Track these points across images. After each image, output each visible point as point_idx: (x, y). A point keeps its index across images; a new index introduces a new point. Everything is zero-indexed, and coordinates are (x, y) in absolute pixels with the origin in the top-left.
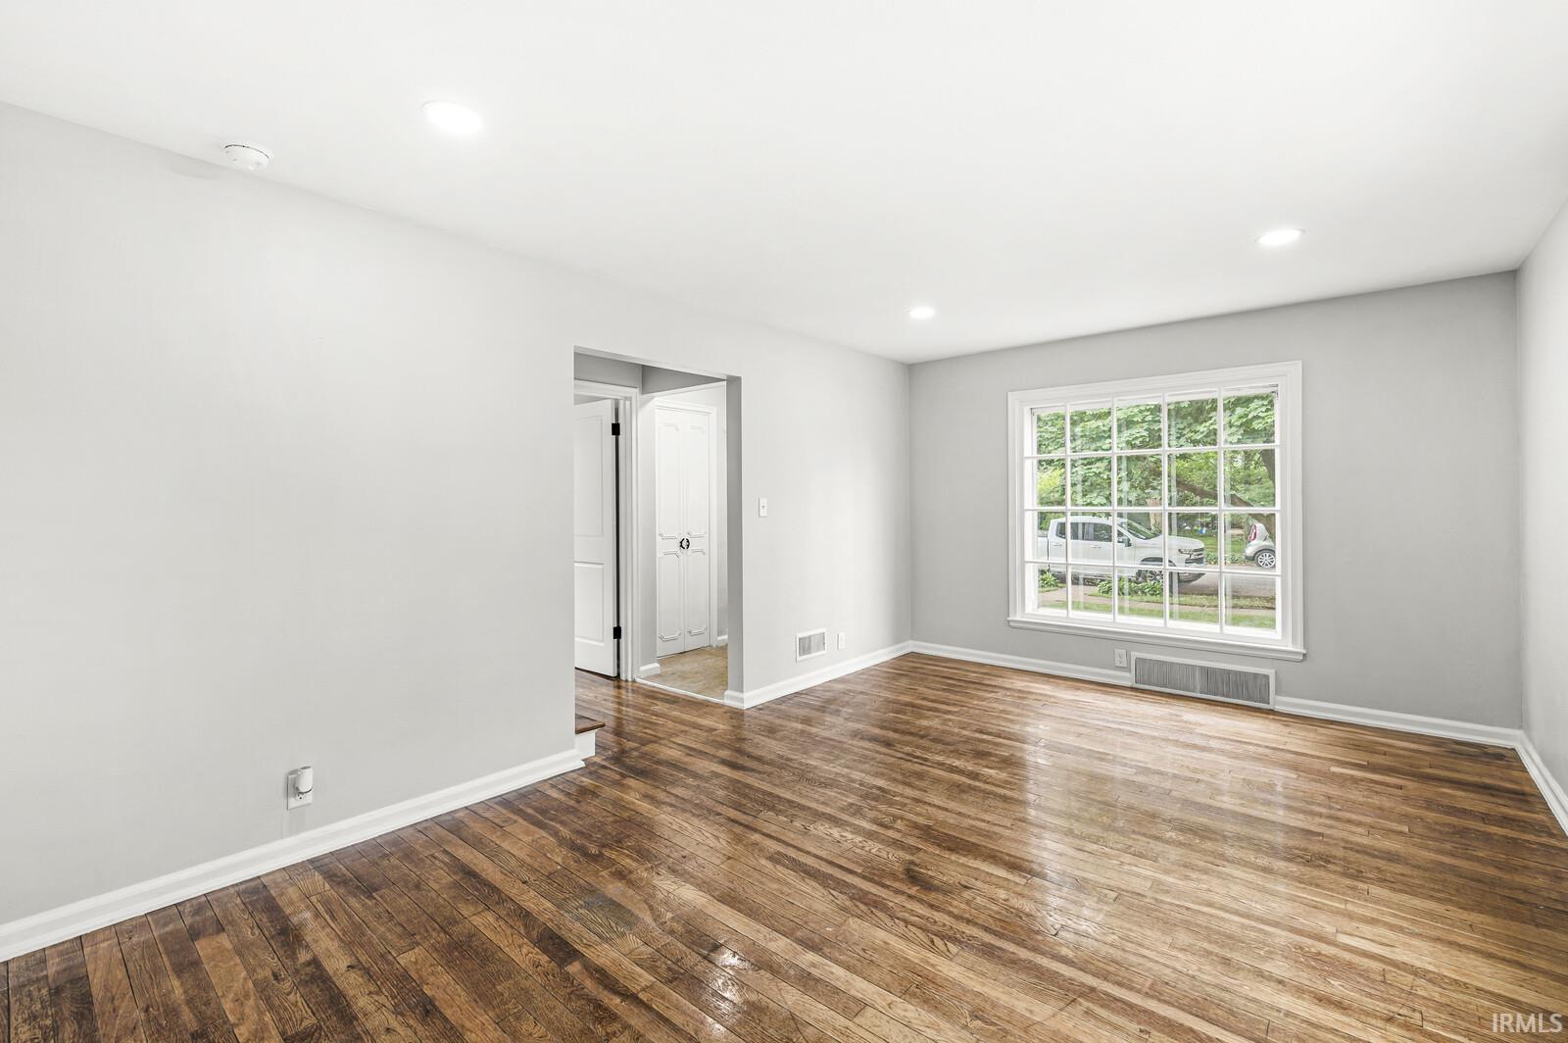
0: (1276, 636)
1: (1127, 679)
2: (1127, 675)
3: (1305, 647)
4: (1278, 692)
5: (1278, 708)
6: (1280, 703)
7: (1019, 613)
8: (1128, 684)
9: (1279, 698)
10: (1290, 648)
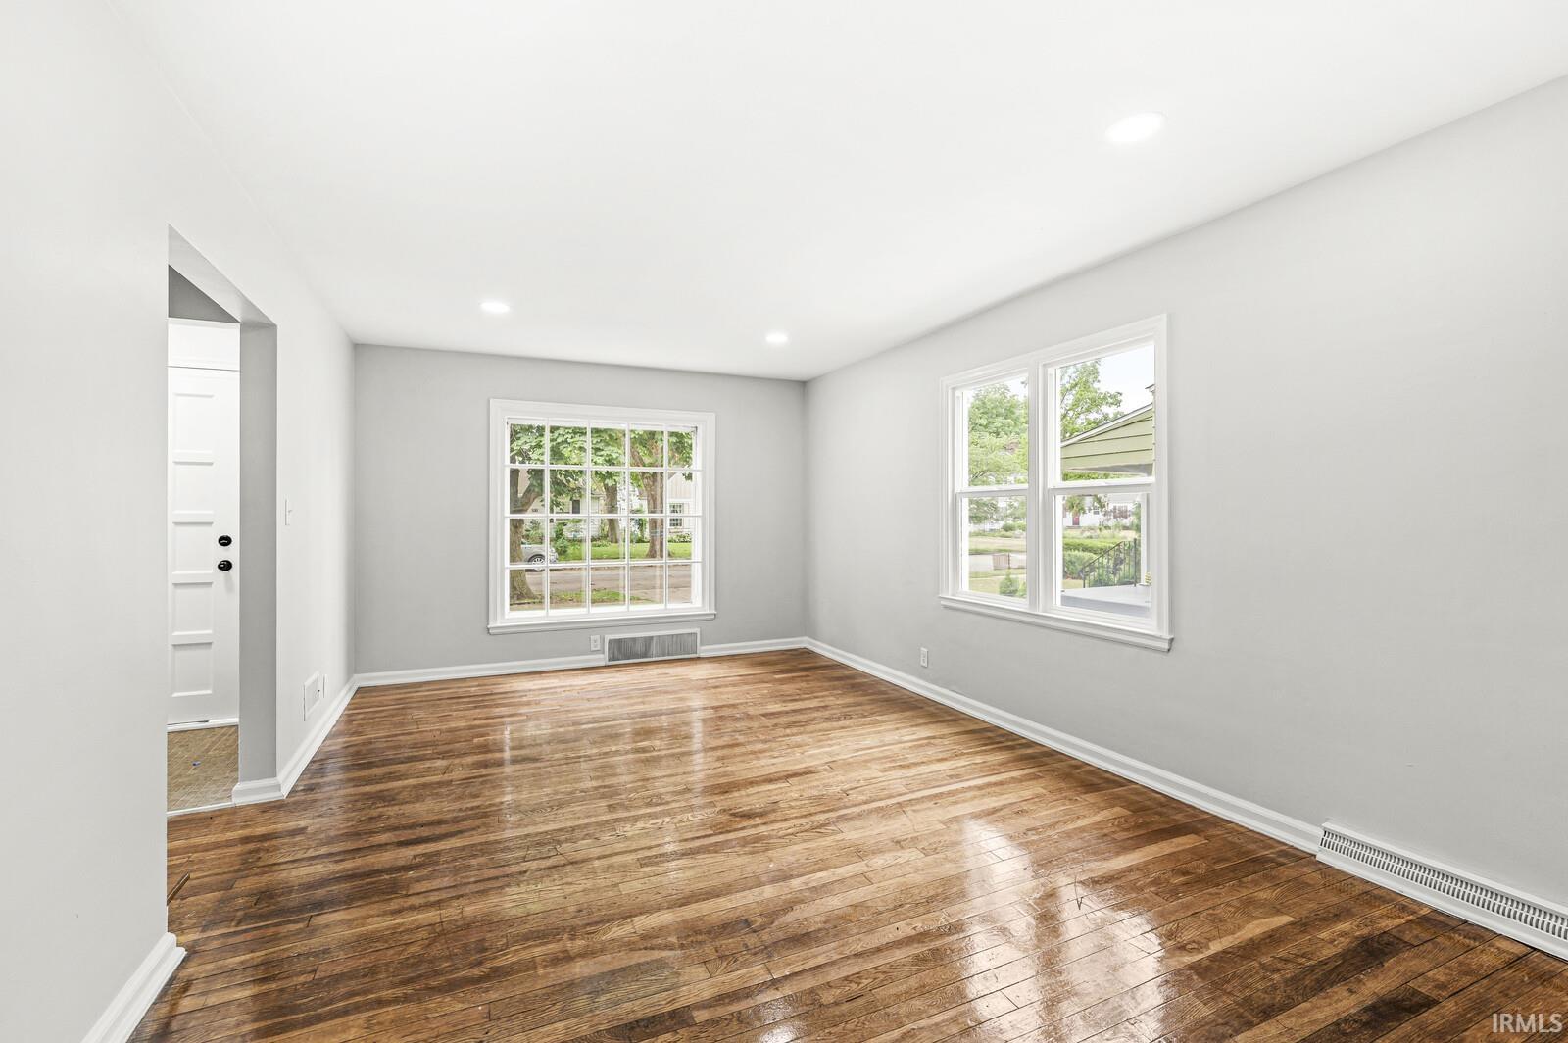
0: (697, 603)
1: (602, 659)
2: (601, 656)
3: (716, 609)
4: (702, 644)
5: (702, 655)
6: (704, 651)
7: (495, 619)
8: (602, 663)
9: (703, 648)
10: (708, 612)
